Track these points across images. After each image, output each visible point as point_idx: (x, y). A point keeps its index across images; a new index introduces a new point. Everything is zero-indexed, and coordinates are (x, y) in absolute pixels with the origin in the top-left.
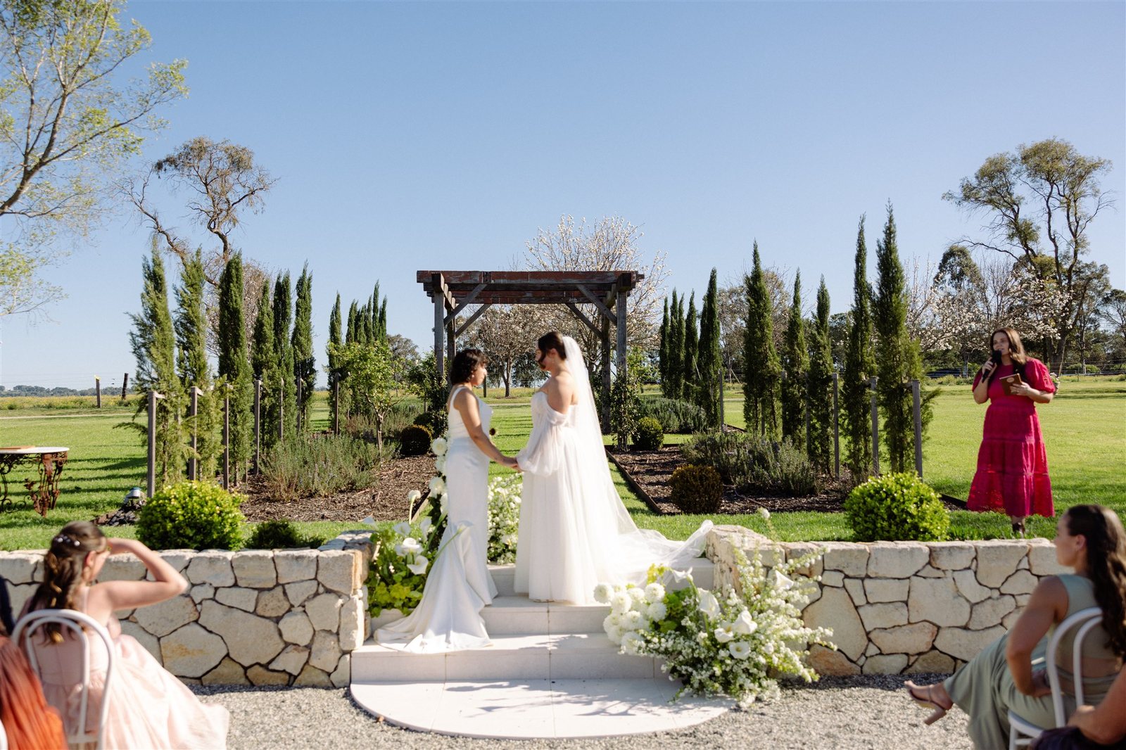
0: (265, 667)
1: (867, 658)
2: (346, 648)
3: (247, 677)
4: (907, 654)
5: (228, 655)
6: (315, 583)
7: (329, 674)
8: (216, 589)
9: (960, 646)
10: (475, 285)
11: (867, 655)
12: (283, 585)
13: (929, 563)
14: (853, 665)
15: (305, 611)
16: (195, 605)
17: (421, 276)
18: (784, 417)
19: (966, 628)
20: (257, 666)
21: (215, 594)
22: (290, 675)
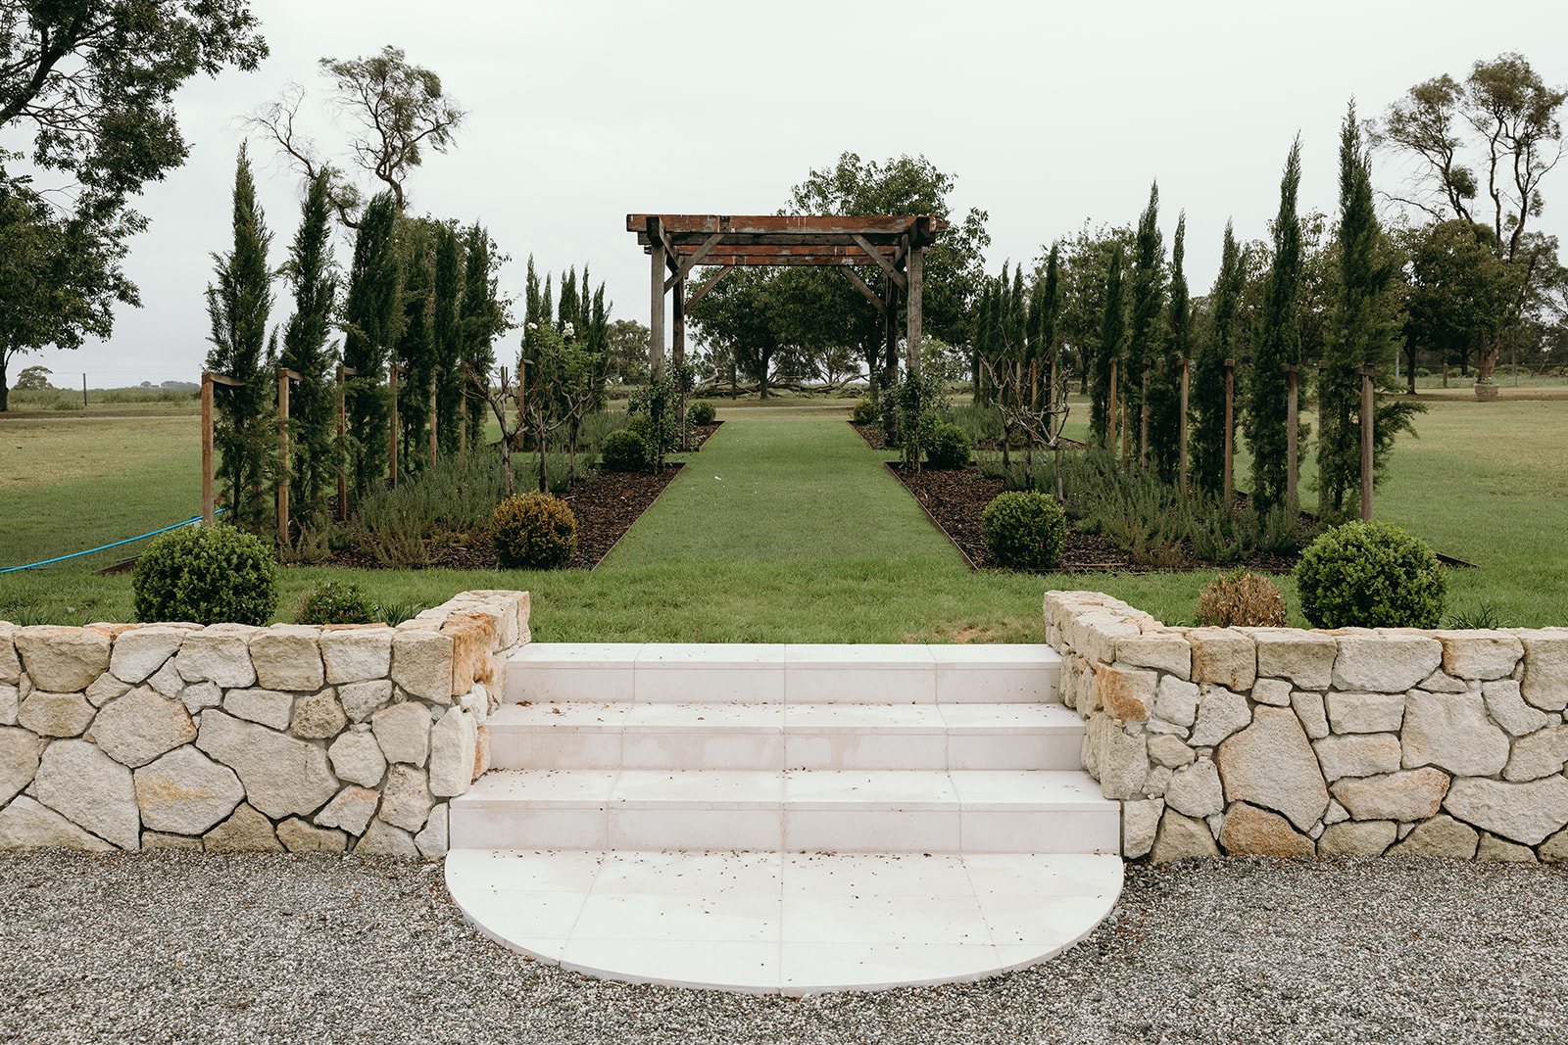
0: (308, 819)
1: (1326, 826)
2: (440, 792)
3: (277, 836)
4: (1395, 821)
5: (245, 799)
6: (389, 682)
7: (413, 835)
8: (225, 690)
9: (1489, 808)
10: (709, 235)
11: (1328, 821)
12: (335, 686)
13: (1442, 666)
14: (1304, 838)
15: (371, 731)
16: (191, 716)
17: (632, 223)
18: (1150, 426)
19: (1503, 778)
20: (295, 819)
21: (223, 698)
22: (349, 835)
